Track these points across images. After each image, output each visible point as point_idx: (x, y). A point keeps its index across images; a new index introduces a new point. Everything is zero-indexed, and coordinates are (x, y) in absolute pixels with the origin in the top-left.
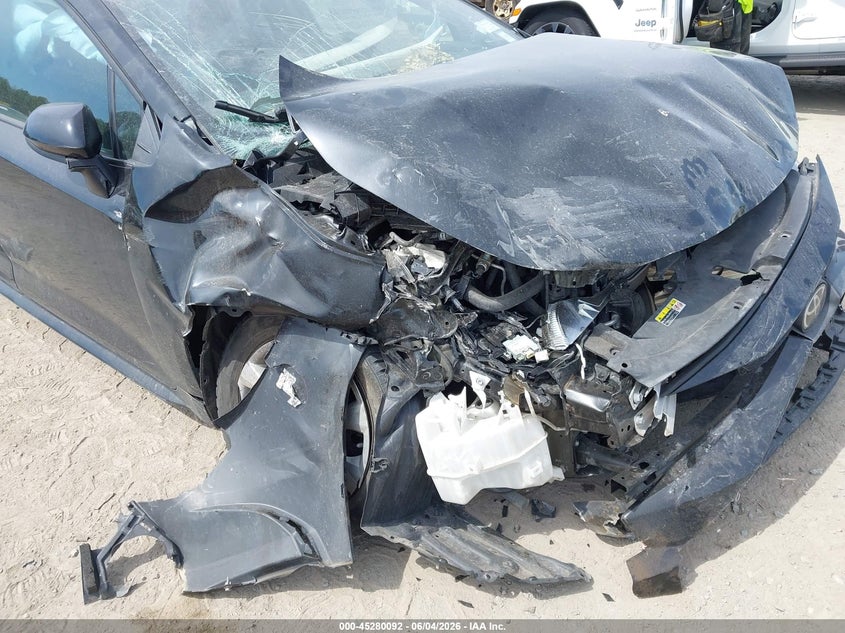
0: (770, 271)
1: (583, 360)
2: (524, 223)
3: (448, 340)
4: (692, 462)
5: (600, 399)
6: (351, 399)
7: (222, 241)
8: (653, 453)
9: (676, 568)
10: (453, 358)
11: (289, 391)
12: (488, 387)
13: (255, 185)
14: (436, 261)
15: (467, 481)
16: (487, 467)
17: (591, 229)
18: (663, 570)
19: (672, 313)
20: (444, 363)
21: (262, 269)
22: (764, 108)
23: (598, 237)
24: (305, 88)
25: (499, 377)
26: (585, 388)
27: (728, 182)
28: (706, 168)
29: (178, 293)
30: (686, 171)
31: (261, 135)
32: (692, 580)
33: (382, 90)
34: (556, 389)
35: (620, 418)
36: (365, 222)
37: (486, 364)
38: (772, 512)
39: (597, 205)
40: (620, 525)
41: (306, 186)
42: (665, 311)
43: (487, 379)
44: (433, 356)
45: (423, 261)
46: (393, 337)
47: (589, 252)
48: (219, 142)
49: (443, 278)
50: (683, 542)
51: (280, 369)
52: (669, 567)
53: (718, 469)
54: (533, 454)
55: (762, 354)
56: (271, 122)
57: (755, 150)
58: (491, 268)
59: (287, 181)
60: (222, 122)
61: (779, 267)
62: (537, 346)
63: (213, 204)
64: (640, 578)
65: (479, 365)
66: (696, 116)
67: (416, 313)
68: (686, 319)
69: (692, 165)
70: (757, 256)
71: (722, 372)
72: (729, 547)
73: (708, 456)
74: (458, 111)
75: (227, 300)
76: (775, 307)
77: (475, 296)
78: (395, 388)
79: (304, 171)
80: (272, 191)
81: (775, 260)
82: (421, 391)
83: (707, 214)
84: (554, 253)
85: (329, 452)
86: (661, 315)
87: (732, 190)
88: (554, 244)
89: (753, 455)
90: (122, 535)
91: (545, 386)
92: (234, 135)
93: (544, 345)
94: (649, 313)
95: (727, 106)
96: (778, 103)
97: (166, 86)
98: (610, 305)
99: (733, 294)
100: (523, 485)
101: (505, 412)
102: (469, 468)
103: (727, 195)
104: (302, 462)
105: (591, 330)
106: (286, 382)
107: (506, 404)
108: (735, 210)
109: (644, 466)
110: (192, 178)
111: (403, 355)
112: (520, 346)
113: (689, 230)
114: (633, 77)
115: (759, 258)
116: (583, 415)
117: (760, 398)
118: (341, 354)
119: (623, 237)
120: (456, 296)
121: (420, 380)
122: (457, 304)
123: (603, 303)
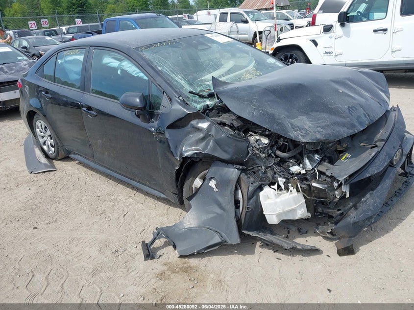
0: (380, 144)
1: (317, 173)
2: (296, 127)
3: (270, 167)
4: (356, 209)
5: (324, 185)
6: (236, 189)
7: (193, 136)
8: (342, 207)
9: (352, 245)
10: (272, 173)
11: (214, 186)
12: (284, 183)
13: (205, 118)
14: (265, 141)
15: (278, 215)
16: (285, 210)
17: (319, 129)
18: (348, 246)
19: (347, 158)
20: (269, 175)
21: (207, 144)
22: (376, 88)
23: (321, 132)
24: (220, 86)
25: (288, 179)
26: (318, 182)
27: (364, 114)
28: (356, 109)
29: (176, 154)
30: (349, 110)
31: (203, 102)
32: (358, 251)
33: (245, 86)
34: (308, 183)
35: (331, 191)
36: (241, 128)
37: (284, 175)
38: (386, 231)
39: (320, 121)
40: (331, 233)
41: (220, 118)
42: (344, 157)
43: (284, 180)
44: (265, 172)
45: (261, 141)
46: (251, 166)
47: (319, 136)
48: (191, 104)
49: (268, 146)
50: (354, 237)
51: (210, 179)
52: (350, 245)
53: (365, 211)
54: (300, 206)
55: (379, 171)
56: (206, 98)
57: (373, 103)
58: (283, 144)
59: (213, 116)
60: (191, 98)
61: (384, 143)
62: (301, 169)
63: (190, 124)
64: (340, 248)
65: (281, 175)
66: (352, 92)
67: (259, 158)
68: (352, 159)
69: (351, 108)
70: (376, 139)
71: (365, 177)
72: (371, 241)
73: (362, 207)
74: (271, 92)
75: (195, 155)
76: (382, 156)
77: (278, 153)
78: (252, 184)
79: (218, 113)
80: (210, 119)
81: (382, 140)
82: (261, 185)
83: (357, 124)
84: (307, 137)
85: (229, 206)
86: (343, 158)
87: (365, 116)
88: (307, 134)
89: (377, 206)
90: (155, 238)
91: (304, 182)
92: (195, 102)
93: (303, 168)
94: (339, 158)
95: (362, 88)
96: (382, 87)
97: (171, 86)
98: (325, 156)
99: (368, 152)
100: (297, 218)
101: (291, 191)
102: (279, 210)
103: (363, 118)
104: (219, 211)
105: (319, 164)
106: (212, 184)
107: (291, 188)
108: (367, 123)
109: (339, 210)
110: (184, 116)
111: (254, 173)
112: (295, 169)
113: (351, 129)
114: (329, 79)
115: (377, 140)
116: (318, 191)
117: (379, 187)
118: (233, 172)
119: (329, 131)
120: (272, 152)
121: (261, 180)
122: (273, 155)
123: (323, 155)
